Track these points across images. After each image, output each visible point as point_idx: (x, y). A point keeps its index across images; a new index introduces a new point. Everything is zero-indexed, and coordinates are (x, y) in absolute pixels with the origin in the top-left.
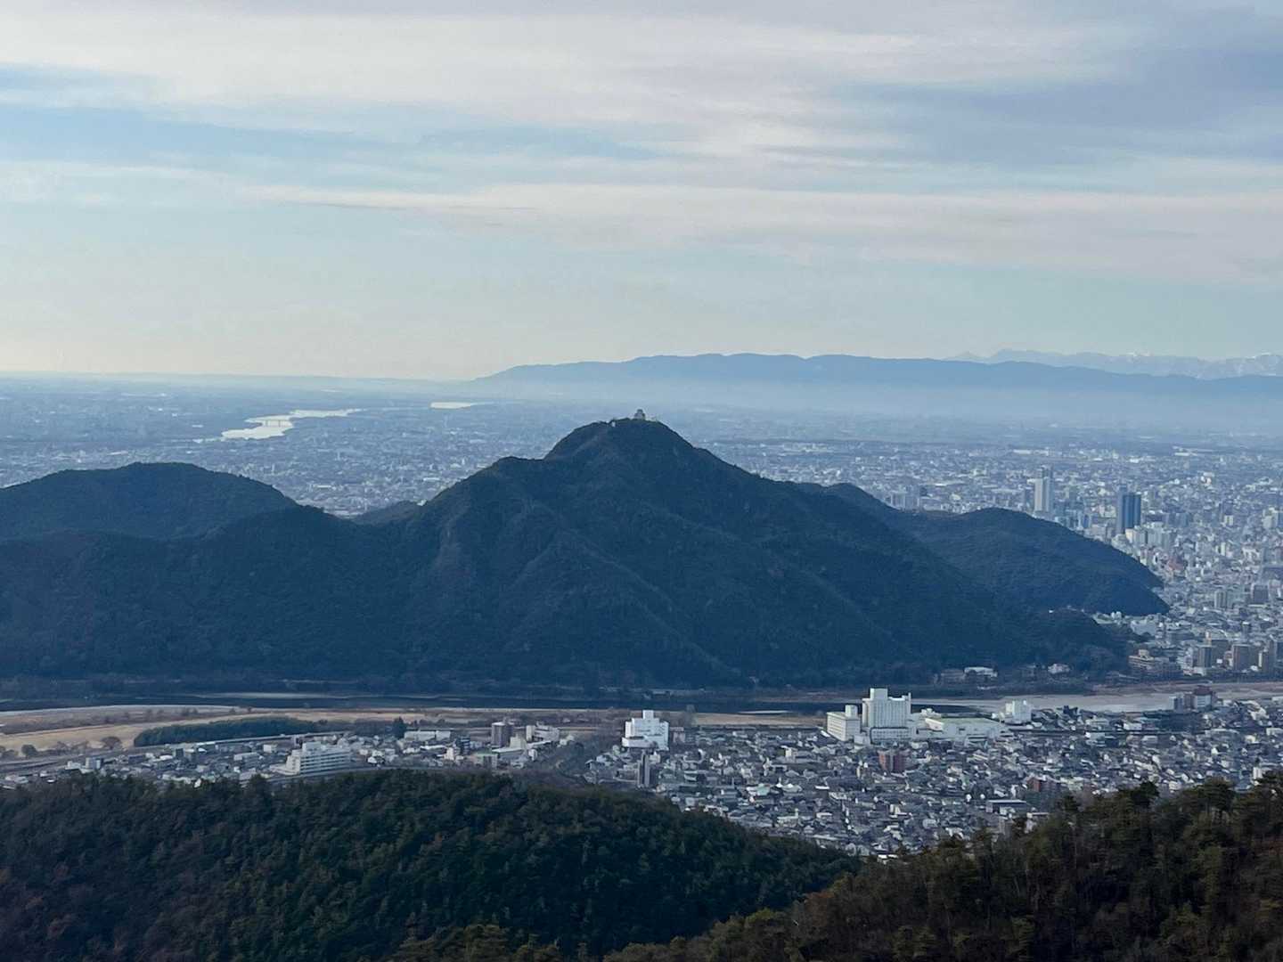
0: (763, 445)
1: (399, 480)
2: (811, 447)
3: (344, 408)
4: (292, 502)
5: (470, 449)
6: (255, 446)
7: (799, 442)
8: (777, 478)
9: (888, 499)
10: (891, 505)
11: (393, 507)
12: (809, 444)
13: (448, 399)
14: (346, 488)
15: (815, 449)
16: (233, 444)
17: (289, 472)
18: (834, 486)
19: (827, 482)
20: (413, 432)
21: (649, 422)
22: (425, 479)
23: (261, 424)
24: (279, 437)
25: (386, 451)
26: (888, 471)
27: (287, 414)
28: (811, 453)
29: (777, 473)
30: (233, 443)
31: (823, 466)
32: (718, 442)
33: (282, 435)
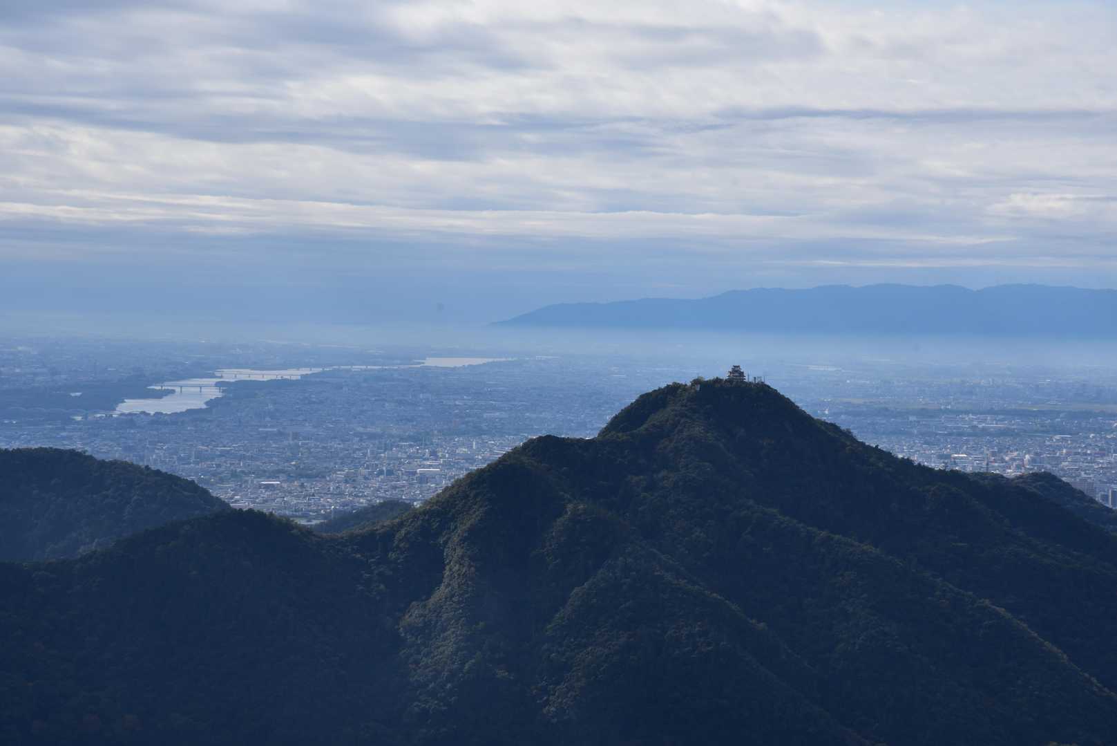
0: (912, 418)
1: (381, 472)
2: (984, 421)
3: (298, 366)
4: (227, 505)
5: (484, 426)
6: (166, 423)
7: (967, 412)
8: (937, 465)
9: (1105, 498)
10: (1110, 505)
11: (373, 511)
12: (982, 417)
13: (451, 353)
14: (302, 486)
15: (992, 424)
16: (132, 420)
17: (217, 461)
18: (1021, 477)
19: (1011, 473)
20: (400, 402)
21: (750, 383)
22: (418, 470)
23: (173, 392)
24: (201, 410)
25: (360, 429)
26: (1102, 455)
27: (213, 376)
28: (983, 428)
29: (934, 458)
30: (130, 420)
31: (1003, 449)
32: (847, 413)
33: (204, 407)
